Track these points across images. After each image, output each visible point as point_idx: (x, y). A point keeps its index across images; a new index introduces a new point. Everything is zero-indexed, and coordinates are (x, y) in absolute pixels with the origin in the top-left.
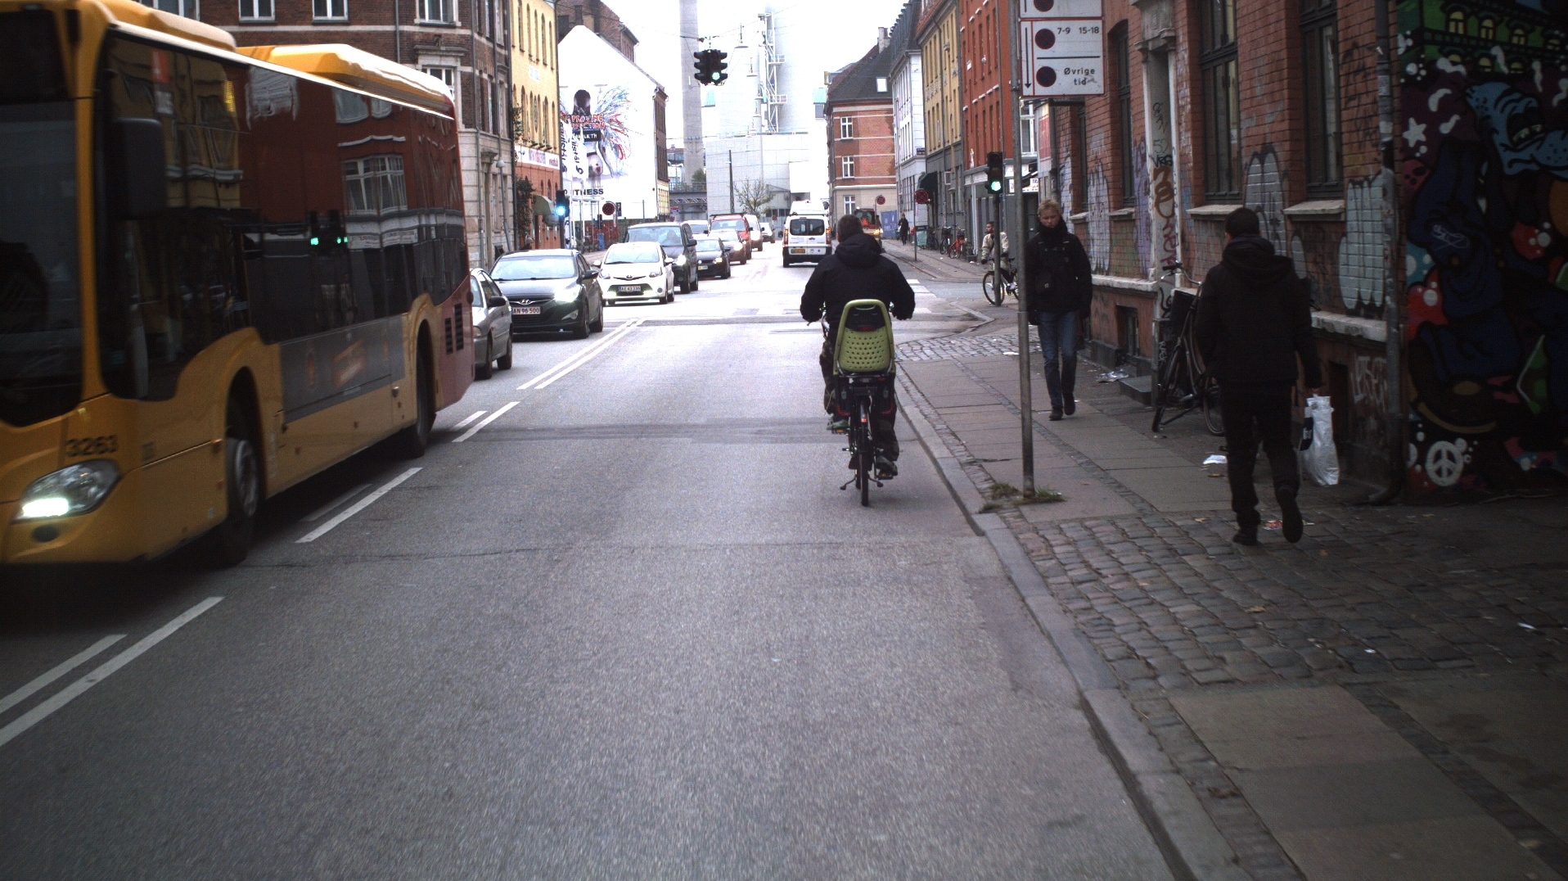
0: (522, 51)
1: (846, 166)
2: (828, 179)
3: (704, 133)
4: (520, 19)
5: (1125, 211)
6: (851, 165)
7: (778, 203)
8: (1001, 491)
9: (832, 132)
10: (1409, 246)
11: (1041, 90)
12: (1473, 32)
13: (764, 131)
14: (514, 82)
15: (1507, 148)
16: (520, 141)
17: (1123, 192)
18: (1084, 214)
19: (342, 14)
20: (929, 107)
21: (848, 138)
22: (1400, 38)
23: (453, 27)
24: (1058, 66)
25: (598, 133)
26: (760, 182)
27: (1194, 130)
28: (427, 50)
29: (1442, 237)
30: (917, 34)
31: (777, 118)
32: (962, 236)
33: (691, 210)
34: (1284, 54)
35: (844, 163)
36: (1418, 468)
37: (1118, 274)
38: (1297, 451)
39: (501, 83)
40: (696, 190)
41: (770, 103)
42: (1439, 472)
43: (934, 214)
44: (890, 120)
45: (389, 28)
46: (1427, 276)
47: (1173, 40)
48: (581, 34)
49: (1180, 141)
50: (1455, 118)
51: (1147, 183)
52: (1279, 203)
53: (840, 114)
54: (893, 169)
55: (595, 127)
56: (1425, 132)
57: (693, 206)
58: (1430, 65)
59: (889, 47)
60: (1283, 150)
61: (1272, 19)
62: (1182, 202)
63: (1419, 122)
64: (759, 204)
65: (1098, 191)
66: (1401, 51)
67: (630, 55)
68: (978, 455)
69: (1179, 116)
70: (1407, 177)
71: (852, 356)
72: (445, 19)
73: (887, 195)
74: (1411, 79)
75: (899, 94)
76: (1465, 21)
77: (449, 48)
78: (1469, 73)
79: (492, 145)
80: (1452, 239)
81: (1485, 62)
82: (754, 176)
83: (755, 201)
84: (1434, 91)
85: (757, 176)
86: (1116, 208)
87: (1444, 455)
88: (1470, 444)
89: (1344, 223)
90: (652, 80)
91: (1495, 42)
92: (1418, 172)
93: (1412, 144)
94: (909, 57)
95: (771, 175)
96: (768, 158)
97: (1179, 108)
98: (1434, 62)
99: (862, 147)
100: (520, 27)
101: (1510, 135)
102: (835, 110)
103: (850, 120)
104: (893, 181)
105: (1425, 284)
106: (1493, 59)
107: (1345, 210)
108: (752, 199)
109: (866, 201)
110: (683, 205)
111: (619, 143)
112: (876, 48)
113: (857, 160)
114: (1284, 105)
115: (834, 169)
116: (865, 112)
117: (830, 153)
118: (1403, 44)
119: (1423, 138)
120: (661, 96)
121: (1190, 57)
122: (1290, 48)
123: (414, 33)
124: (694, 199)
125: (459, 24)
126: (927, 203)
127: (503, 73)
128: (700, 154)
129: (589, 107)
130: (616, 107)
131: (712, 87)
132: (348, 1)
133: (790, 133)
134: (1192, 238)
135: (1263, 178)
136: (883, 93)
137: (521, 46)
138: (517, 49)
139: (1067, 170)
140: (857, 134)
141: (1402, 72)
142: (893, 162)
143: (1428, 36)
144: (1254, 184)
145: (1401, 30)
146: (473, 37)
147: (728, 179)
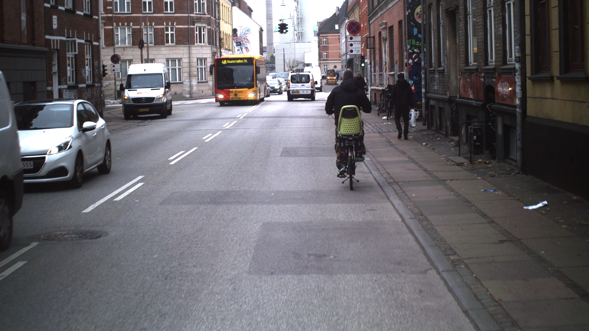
0: (223, 20)
1: (324, 55)
2: (318, 59)
3: (274, 41)
4: (222, 10)
6: (326, 54)
7: (300, 67)
9: (320, 42)
11: (350, 53)
12: (420, 45)
13: (296, 42)
14: (221, 30)
16: (223, 48)
17: (381, 70)
18: (375, 73)
19: (173, 11)
21: (325, 45)
23: (205, 14)
24: (354, 50)
25: (240, 43)
26: (294, 59)
27: (389, 57)
28: (197, 22)
29: (415, 78)
30: (348, 12)
31: (300, 37)
37: (380, 87)
39: (217, 30)
40: (271, 62)
41: (298, 31)
44: (339, 39)
45: (187, 15)
47: (387, 38)
48: (235, 8)
49: (388, 59)
50: (417, 59)
51: (384, 67)
53: (323, 36)
54: (339, 57)
55: (239, 41)
57: (270, 68)
58: (413, 50)
59: (339, 14)
60: (398, 62)
61: (397, 38)
62: (388, 72)
63: (411, 59)
64: (294, 67)
65: (377, 69)
67: (250, 15)
69: (388, 54)
70: (409, 68)
72: (203, 12)
73: (338, 65)
75: (342, 31)
76: (419, 43)
77: (204, 21)
78: (419, 52)
79: (215, 50)
82: (292, 57)
84: (414, 55)
85: (293, 58)
86: (380, 72)
87: (417, 113)
88: (419, 112)
90: (258, 24)
92: (411, 68)
93: (410, 63)
94: (345, 20)
95: (298, 57)
96: (297, 51)
99: (330, 48)
100: (223, 12)
102: (321, 35)
103: (326, 39)
104: (340, 60)
108: (291, 66)
109: (331, 67)
110: (267, 67)
111: (247, 46)
112: (335, 14)
113: (328, 53)
115: (320, 56)
116: (331, 36)
117: (319, 50)
118: (409, 47)
119: (412, 62)
120: (261, 30)
121: (389, 42)
122: (399, 44)
123: (194, 17)
124: (271, 65)
125: (207, 14)
127: (218, 27)
128: (273, 49)
129: (237, 34)
130: (246, 34)
131: (283, 35)
132: (175, 7)
133: (305, 42)
134: (389, 79)
135: (396, 67)
136: (337, 30)
137: (223, 18)
138: (222, 19)
139: (373, 63)
140: (328, 44)
141: (409, 52)
142: (340, 54)
143: (413, 46)
144: (395, 69)
145: (408, 44)
146: (210, 17)
147: (283, 58)
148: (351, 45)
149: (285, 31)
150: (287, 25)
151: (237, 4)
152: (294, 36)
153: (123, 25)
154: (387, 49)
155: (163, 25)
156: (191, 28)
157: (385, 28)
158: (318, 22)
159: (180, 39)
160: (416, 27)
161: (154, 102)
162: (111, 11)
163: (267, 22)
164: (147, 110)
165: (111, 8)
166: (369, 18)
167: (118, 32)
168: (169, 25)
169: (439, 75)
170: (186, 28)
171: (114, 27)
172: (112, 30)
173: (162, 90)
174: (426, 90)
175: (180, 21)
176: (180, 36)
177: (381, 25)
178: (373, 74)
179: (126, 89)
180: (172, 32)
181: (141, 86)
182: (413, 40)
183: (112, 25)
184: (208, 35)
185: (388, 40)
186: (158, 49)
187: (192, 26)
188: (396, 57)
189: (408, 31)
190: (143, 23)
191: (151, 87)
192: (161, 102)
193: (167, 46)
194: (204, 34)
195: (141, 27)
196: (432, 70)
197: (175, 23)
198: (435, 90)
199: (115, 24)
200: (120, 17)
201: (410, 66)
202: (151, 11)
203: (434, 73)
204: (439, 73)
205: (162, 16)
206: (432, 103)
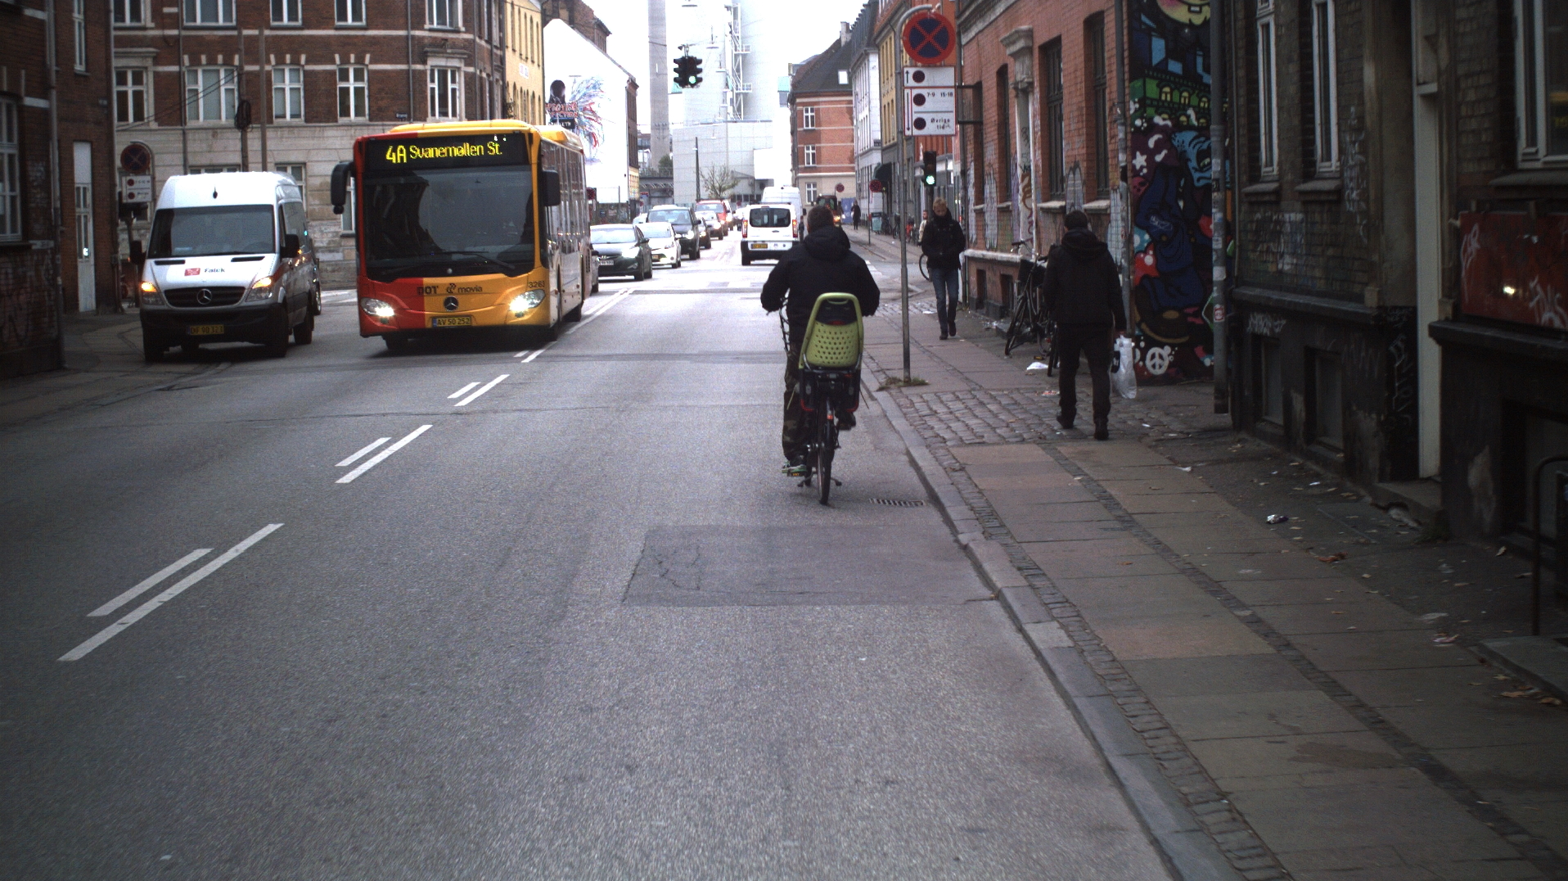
0: (514, 50)
1: (808, 154)
2: (790, 167)
3: (670, 121)
4: (513, 22)
5: (1004, 205)
6: (813, 154)
7: (743, 188)
8: (893, 381)
9: (795, 121)
10: (1136, 229)
11: (916, 132)
12: (1176, 99)
13: (729, 119)
14: (507, 79)
15: (1196, 170)
17: (1006, 192)
18: (981, 206)
19: (361, 20)
20: (885, 102)
21: (810, 127)
22: (1131, 103)
23: (458, 31)
24: (927, 118)
25: (572, 121)
26: (725, 168)
27: (1042, 148)
28: (435, 52)
29: (1156, 223)
30: (875, 34)
31: (742, 106)
32: (911, 223)
33: (657, 194)
34: (1084, 104)
35: (806, 151)
36: (1141, 363)
37: (1002, 251)
38: (1110, 373)
39: (497, 80)
40: (662, 175)
41: (735, 91)
42: (1154, 366)
43: (889, 202)
44: (850, 111)
45: (402, 33)
46: (1147, 247)
47: (1031, 84)
48: (558, 27)
49: (1035, 157)
50: (1164, 152)
51: (1018, 185)
52: (1081, 201)
53: (803, 104)
54: (852, 160)
55: (570, 115)
56: (1146, 160)
57: (659, 191)
58: (1150, 120)
59: (851, 41)
60: (1083, 165)
61: (1079, 80)
62: (1036, 200)
63: (1142, 154)
64: (724, 190)
65: (991, 189)
66: (1132, 112)
67: (602, 46)
68: (884, 367)
69: (1035, 138)
70: (1135, 187)
71: (821, 350)
72: (451, 25)
73: (845, 183)
74: (1138, 129)
75: (858, 88)
76: (1171, 93)
77: (455, 51)
78: (1174, 125)
80: (1162, 225)
81: (1183, 118)
82: (719, 163)
83: (720, 187)
84: (1152, 136)
85: (722, 163)
86: (1001, 202)
87: (1157, 355)
88: (1173, 349)
89: (1109, 215)
90: (625, 71)
91: (1189, 105)
92: (1142, 184)
93: (1138, 167)
94: (867, 55)
95: (736, 162)
96: (734, 146)
97: (1035, 133)
98: (1152, 118)
99: (823, 137)
100: (513, 29)
101: (1199, 163)
102: (798, 100)
103: (812, 111)
104: (852, 169)
105: (1145, 252)
106: (1188, 117)
107: (1109, 207)
108: (717, 185)
109: (827, 189)
110: (649, 189)
111: (593, 131)
112: (838, 42)
113: (819, 149)
114: (1084, 138)
115: (797, 157)
116: (827, 104)
117: (794, 141)
118: (1133, 107)
119: (1145, 164)
120: (633, 86)
121: (1041, 97)
122: (1087, 101)
123: (423, 37)
124: (661, 184)
125: (463, 29)
126: (882, 191)
127: (499, 71)
128: (667, 140)
129: (564, 97)
130: (590, 96)
131: (687, 90)
132: (367, 8)
133: (755, 121)
134: (1041, 224)
135: (1075, 184)
136: (844, 85)
137: (513, 46)
138: (510, 49)
139: (972, 172)
140: (819, 125)
141: (1133, 125)
142: (852, 152)
143: (1148, 102)
144: (1070, 189)
145: (1132, 98)
146: (474, 41)
147: (695, 165)
148: (919, 100)
149: (692, 79)
150: (700, 62)
151: (564, 13)
152: (724, 101)
153: (212, 61)
154: (1034, 123)
155: (333, 62)
156: (414, 71)
157: (1028, 50)
158: (790, 65)
159: (382, 103)
160: (1162, 36)
161: (243, 303)
162: (175, 21)
163: (653, 66)
164: (218, 329)
165: (174, 10)
166: (959, 26)
167: (196, 82)
168: (348, 62)
169: (1306, 213)
170: (402, 71)
171: (184, 69)
172: (179, 76)
173: (270, 260)
174: (1229, 273)
175: (381, 49)
176: (383, 94)
177: (1009, 42)
178: (972, 207)
179: (151, 257)
180: (359, 85)
181: (198, 250)
182: (1148, 80)
183: (179, 62)
184: (466, 93)
185: (1037, 90)
186: (317, 134)
187: (419, 67)
188: (1073, 147)
189: (1130, 48)
190: (272, 57)
191: (233, 251)
192: (263, 302)
193: (343, 126)
194: (454, 90)
195: (262, 68)
196: (1264, 193)
197: (368, 57)
198: (1281, 272)
199: (186, 58)
200: (202, 36)
201: (1137, 180)
202: (296, 20)
203: (1277, 203)
204: (1305, 203)
205: (329, 37)
206: (1260, 324)
